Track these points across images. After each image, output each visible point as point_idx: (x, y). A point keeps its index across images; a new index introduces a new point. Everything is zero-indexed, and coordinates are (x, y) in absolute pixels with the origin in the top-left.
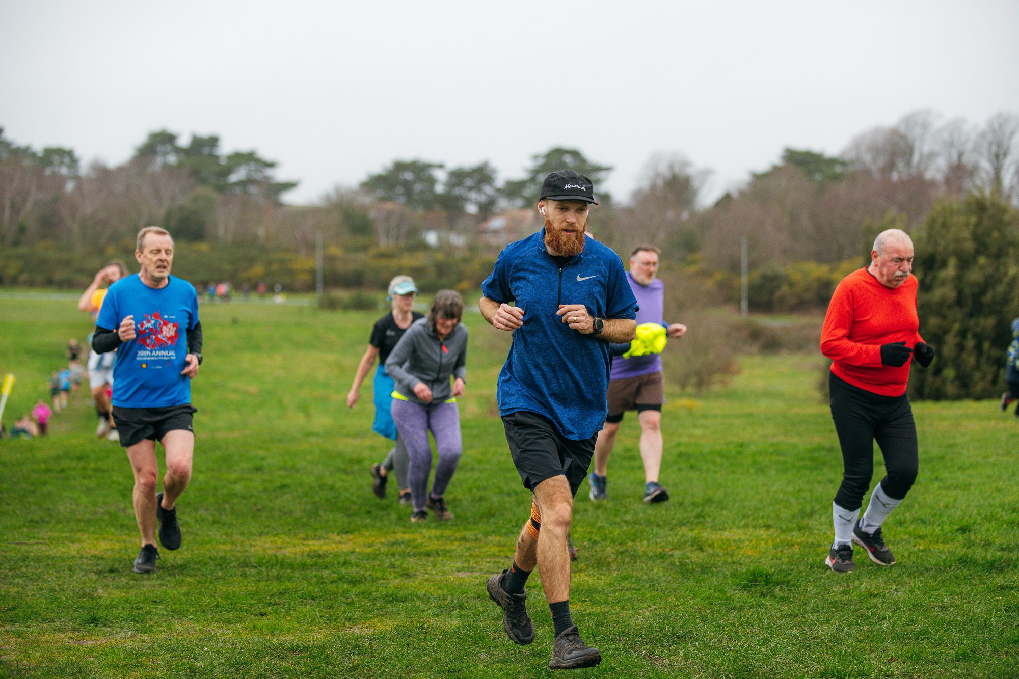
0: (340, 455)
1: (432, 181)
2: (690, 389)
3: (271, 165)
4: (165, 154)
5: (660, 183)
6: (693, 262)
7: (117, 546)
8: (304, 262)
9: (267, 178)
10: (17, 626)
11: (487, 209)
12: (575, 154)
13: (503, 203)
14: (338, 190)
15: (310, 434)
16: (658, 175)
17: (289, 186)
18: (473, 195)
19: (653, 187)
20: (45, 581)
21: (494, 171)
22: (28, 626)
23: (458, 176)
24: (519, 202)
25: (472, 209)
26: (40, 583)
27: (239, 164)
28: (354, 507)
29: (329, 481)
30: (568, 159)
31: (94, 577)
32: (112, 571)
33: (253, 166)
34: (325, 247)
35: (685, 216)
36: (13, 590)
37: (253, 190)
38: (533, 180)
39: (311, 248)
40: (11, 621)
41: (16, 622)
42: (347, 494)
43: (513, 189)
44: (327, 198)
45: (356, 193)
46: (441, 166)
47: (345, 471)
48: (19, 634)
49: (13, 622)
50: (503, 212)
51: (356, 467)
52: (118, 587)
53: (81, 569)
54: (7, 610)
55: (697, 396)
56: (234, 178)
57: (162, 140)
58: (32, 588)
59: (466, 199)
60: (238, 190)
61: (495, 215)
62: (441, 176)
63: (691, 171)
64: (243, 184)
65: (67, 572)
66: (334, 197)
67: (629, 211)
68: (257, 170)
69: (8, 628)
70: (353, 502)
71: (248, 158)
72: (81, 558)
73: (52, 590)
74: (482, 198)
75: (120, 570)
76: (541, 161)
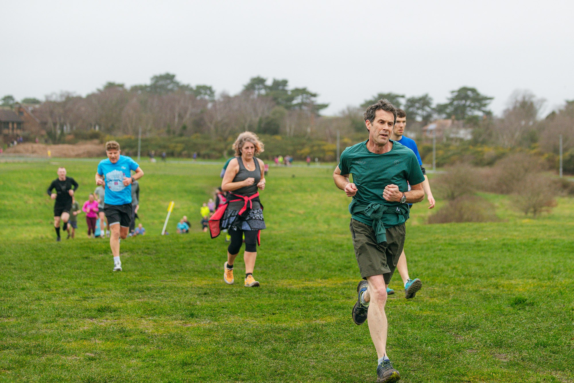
0: (332, 242)
1: (398, 104)
2: (530, 214)
3: (314, 95)
4: (259, 89)
5: (518, 105)
6: (534, 148)
7: (211, 283)
8: (330, 146)
9: (313, 102)
10: (155, 317)
11: (427, 119)
12: (473, 90)
13: (435, 116)
14: (348, 109)
15: (319, 232)
16: (517, 101)
17: (324, 106)
18: (420, 112)
19: (515, 108)
20: (172, 298)
21: (431, 99)
22: (160, 318)
23: (412, 102)
24: (444, 116)
25: (419, 119)
26: (169, 299)
27: (298, 95)
28: (333, 267)
29: (323, 255)
30: (469, 93)
31: (196, 296)
32: (205, 294)
33: (305, 95)
34: (341, 138)
35: (531, 123)
36: (155, 301)
37: (304, 108)
38: (451, 104)
39: (334, 139)
40: (152, 315)
41: (155, 316)
42: (331, 261)
43: (441, 109)
44: (343, 112)
45: (359, 110)
46: (403, 97)
47: (333, 251)
48: (155, 321)
49: (153, 315)
50: (435, 121)
51: (339, 248)
52: (207, 301)
53: (191, 293)
54: (151, 310)
55: (534, 218)
56: (295, 102)
57: (258, 81)
58: (165, 300)
59: (416, 114)
60: (297, 108)
61: (431, 122)
62: (403, 101)
63: (534, 100)
64: (300, 105)
65: (184, 294)
66: (347, 112)
67: (502, 121)
68: (307, 98)
69: (150, 318)
70: (333, 265)
71: (303, 91)
72: (192, 288)
73: (175, 302)
74: (425, 113)
75: (210, 293)
76: (455, 94)
